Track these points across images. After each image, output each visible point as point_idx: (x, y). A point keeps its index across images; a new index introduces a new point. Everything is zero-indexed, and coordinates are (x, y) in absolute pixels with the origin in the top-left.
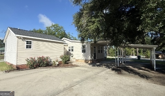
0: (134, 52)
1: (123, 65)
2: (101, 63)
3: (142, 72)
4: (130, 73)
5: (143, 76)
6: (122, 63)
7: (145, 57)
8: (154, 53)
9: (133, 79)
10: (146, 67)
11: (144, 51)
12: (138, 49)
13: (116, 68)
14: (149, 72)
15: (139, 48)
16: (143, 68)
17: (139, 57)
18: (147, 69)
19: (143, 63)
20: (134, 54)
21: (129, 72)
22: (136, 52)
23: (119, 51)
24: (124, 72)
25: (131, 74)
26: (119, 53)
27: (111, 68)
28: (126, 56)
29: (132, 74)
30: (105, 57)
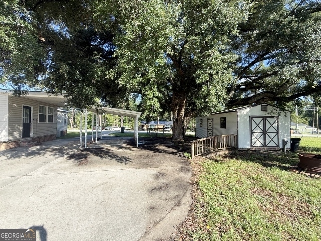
0: (117, 120)
1: (96, 144)
2: (46, 145)
3: (121, 153)
4: (103, 157)
5: (121, 159)
6: (95, 141)
7: (130, 128)
8: (138, 123)
9: (105, 169)
10: (128, 143)
11: (130, 121)
12: (123, 117)
13: (80, 152)
14: (131, 150)
15: (125, 115)
16: (125, 145)
17: (123, 129)
18: (129, 146)
19: (127, 138)
20: (118, 125)
21: (101, 157)
22: (120, 121)
23: (95, 120)
24: (93, 157)
25: (104, 159)
26: (95, 122)
27: (67, 154)
28: (106, 128)
29: (107, 159)
30: (62, 131)
